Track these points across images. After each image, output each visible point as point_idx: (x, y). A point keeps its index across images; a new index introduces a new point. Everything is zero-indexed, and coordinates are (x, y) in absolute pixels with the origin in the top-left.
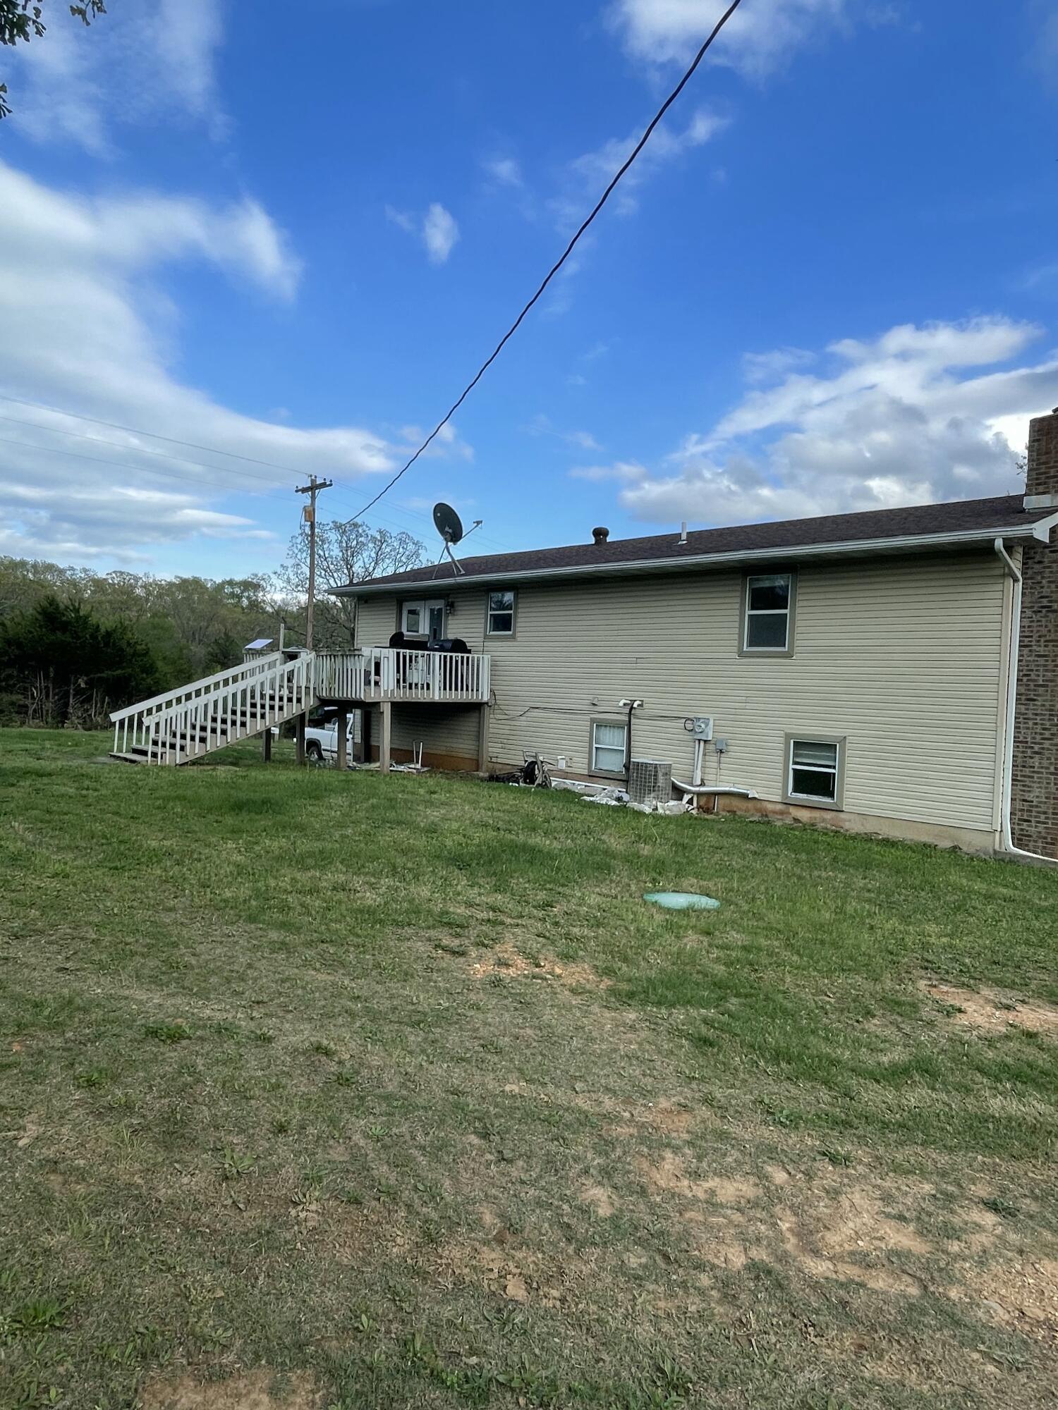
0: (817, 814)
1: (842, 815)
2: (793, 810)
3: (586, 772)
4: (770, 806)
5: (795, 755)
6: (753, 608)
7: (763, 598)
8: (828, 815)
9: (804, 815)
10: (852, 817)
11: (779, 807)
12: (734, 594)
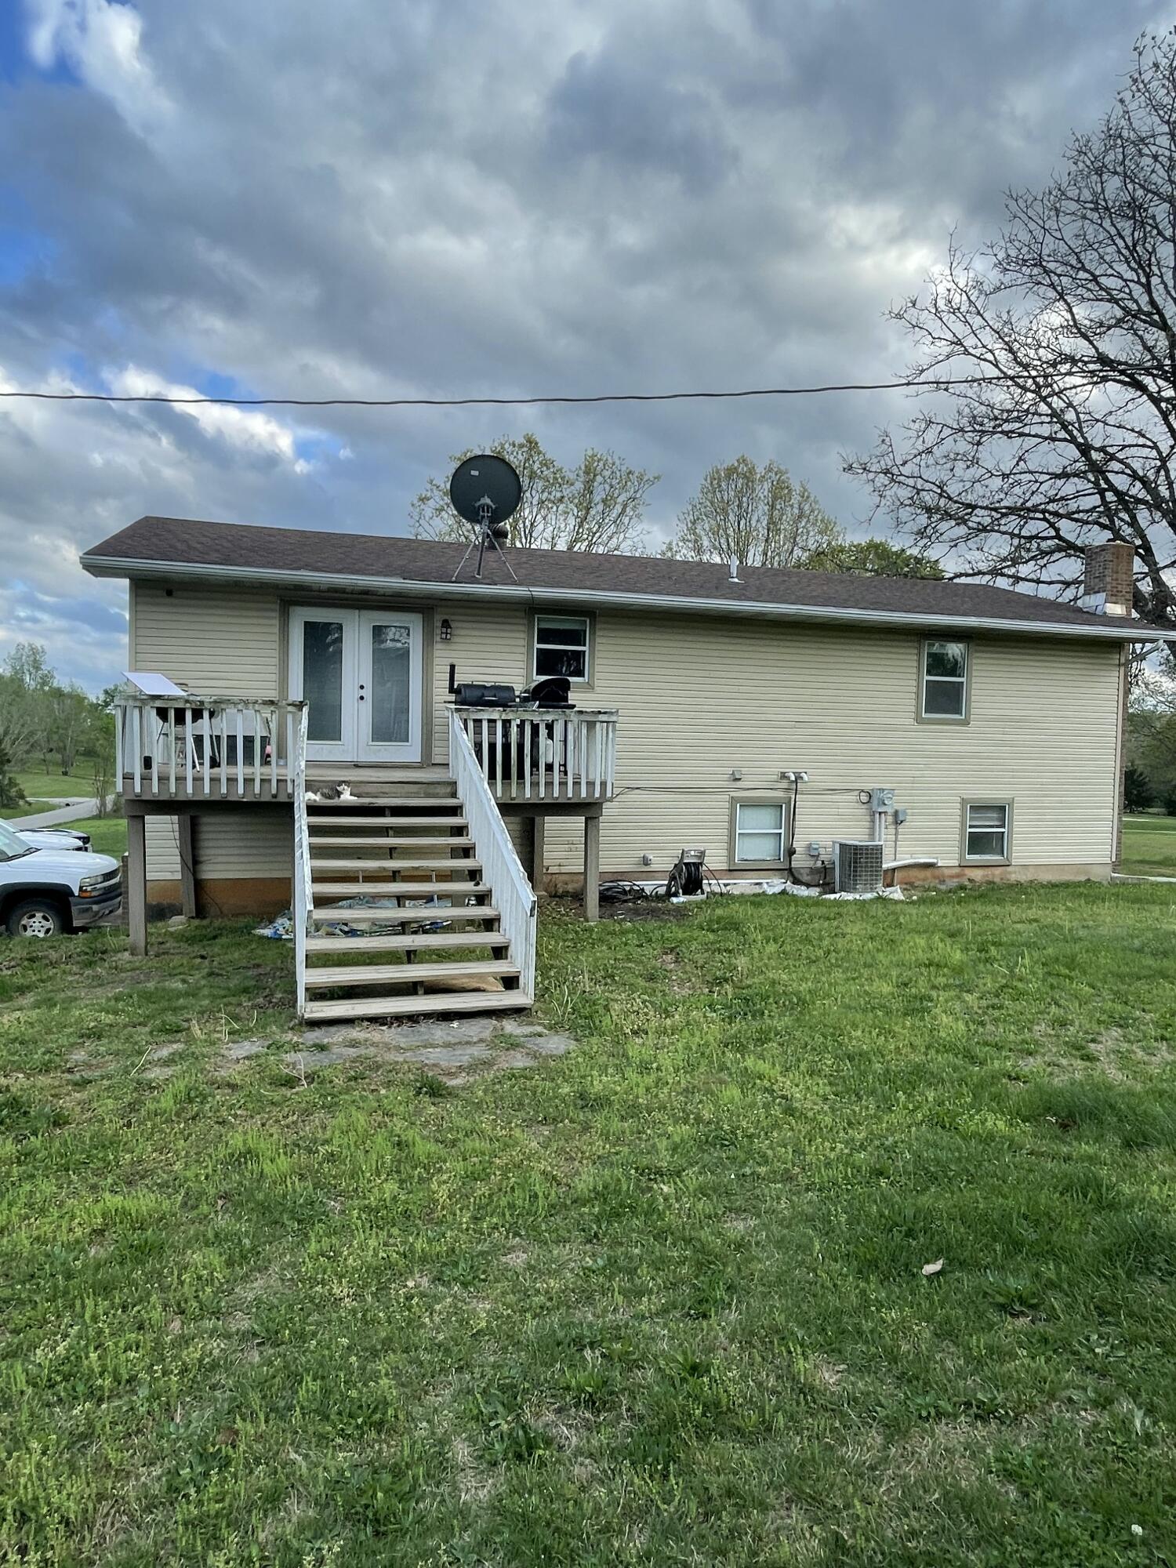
0: (988, 871)
1: (1009, 869)
2: (967, 871)
3: (725, 867)
4: (947, 872)
5: (971, 819)
6: (929, 673)
7: (939, 664)
8: (998, 871)
9: (977, 875)
10: (1017, 869)
11: (958, 870)
12: (909, 657)
